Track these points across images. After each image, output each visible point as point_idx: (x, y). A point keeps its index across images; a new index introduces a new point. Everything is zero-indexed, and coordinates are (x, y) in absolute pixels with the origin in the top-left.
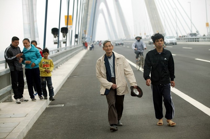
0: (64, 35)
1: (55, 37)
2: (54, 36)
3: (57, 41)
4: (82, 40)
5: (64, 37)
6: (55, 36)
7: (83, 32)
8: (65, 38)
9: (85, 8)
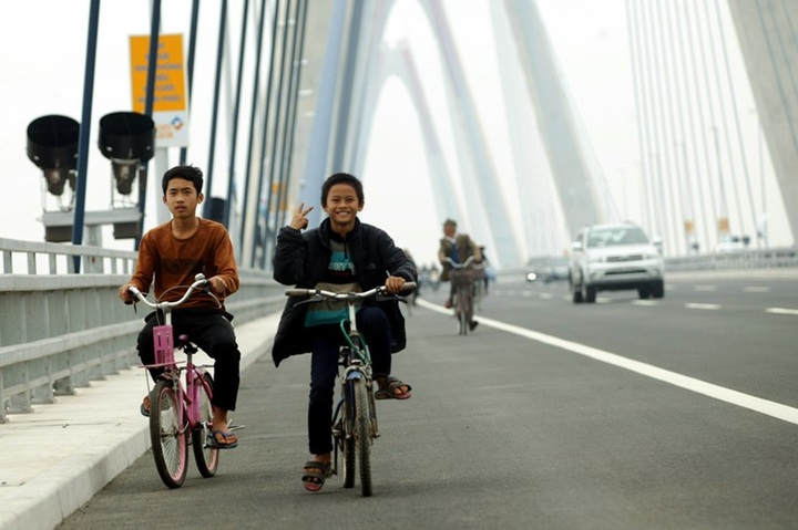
0: (125, 171)
1: (55, 189)
2: (47, 176)
3: (70, 220)
4: (259, 252)
5: (124, 188)
6: (56, 175)
7: (265, 196)
8: (134, 196)
9: (281, 22)
